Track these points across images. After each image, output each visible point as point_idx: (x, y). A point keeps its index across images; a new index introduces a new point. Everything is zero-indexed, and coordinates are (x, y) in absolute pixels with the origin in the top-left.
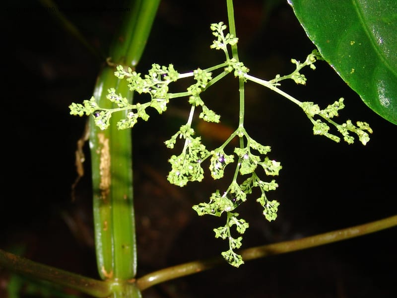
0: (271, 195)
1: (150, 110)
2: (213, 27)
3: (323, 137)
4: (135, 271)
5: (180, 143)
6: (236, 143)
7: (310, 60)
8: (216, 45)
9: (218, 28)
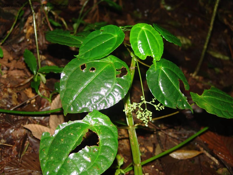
0: (151, 117)
1: (133, 109)
2: (141, 97)
3: (157, 110)
4: (133, 124)
5: (138, 113)
6: (146, 111)
7: (155, 99)
8: (142, 99)
9: (142, 97)
